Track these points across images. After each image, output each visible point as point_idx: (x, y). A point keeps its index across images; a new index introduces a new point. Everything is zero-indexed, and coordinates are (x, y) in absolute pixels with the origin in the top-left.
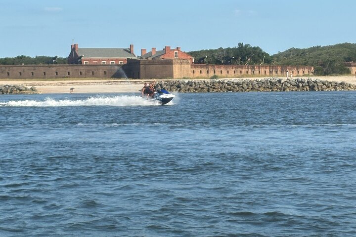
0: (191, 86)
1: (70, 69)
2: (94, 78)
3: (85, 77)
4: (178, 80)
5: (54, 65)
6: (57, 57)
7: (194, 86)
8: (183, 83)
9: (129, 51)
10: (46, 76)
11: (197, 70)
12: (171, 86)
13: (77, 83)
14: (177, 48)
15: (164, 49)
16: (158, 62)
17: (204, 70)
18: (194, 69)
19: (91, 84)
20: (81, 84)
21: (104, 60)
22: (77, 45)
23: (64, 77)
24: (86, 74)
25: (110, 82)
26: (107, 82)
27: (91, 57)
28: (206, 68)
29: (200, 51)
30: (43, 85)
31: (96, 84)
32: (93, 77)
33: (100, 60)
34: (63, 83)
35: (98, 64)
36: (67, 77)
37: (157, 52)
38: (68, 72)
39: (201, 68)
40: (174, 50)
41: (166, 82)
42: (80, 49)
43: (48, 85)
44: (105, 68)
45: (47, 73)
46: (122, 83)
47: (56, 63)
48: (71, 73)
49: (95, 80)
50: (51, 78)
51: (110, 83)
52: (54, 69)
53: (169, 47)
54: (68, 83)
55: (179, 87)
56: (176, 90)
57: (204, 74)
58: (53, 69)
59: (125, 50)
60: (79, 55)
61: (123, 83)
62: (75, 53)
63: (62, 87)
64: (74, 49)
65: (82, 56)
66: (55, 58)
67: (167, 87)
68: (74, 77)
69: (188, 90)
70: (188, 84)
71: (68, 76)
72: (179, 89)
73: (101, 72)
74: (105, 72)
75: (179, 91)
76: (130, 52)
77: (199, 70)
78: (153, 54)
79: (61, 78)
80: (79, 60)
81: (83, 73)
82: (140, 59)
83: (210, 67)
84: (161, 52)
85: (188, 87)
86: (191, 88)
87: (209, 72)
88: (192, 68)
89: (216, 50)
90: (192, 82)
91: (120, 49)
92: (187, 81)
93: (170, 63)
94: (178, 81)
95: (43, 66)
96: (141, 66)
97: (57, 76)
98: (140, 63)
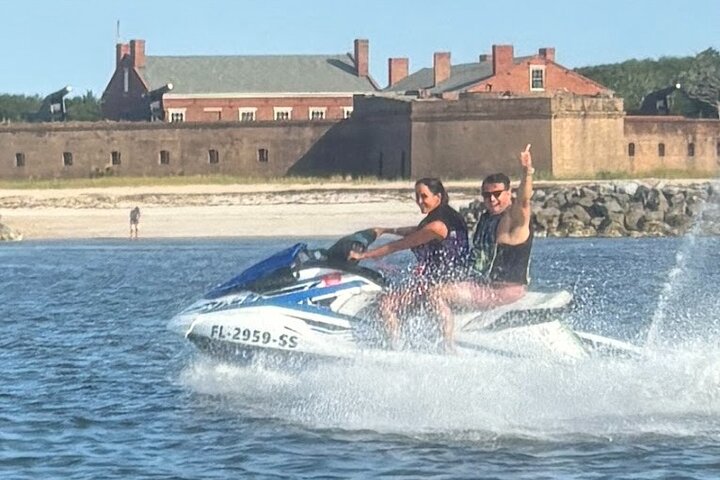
0: (652, 206)
1: (121, 138)
2: (218, 177)
3: (182, 174)
4: (592, 183)
5: (55, 124)
6: (64, 92)
7: (663, 206)
8: (616, 194)
9: (352, 66)
10: (27, 169)
11: (648, 143)
12: (563, 208)
13: (158, 196)
14: (543, 52)
15: (483, 58)
16: (487, 110)
17: (676, 143)
18: (634, 138)
19: (216, 200)
20: (174, 199)
21: (249, 102)
22: (142, 42)
23: (98, 174)
24: (183, 161)
25: (293, 192)
26: (282, 193)
27: (197, 91)
28: (686, 133)
29: (623, 66)
30: (23, 205)
31: (236, 200)
32: (216, 171)
33: (231, 104)
34: (101, 199)
35: (225, 118)
36: (110, 173)
37: (457, 70)
38: (114, 154)
39: (662, 131)
40: (529, 60)
41: (541, 193)
42: (153, 59)
43: (43, 204)
44: (263, 133)
45: (30, 155)
46: (343, 197)
47: (62, 116)
48: (124, 158)
49: (227, 183)
50: (47, 178)
51: (295, 197)
52: (57, 141)
53: (510, 49)
54: (121, 199)
55: (596, 210)
56: (588, 224)
57: (676, 158)
58: (53, 139)
59: (336, 62)
60: (152, 86)
61: (351, 197)
62: (134, 76)
63: (104, 212)
64: (126, 61)
65: (165, 89)
66: (57, 97)
67: (549, 211)
68: (136, 172)
69: (641, 224)
70: (638, 197)
71: (114, 168)
72: (597, 221)
73: (247, 153)
74: (261, 151)
75: (601, 228)
76: (355, 71)
77: (655, 140)
78: (439, 79)
79: (83, 176)
80: (154, 105)
81: (175, 155)
82: (408, 98)
83: (701, 129)
84: (472, 67)
85: (639, 212)
86: (653, 215)
87: (698, 149)
88: (626, 132)
89: (690, 60)
90: (656, 192)
91: (312, 59)
92: (631, 188)
93: (538, 111)
94: (594, 188)
95: (13, 131)
96: (415, 125)
97: (69, 170)
98: (409, 111)
